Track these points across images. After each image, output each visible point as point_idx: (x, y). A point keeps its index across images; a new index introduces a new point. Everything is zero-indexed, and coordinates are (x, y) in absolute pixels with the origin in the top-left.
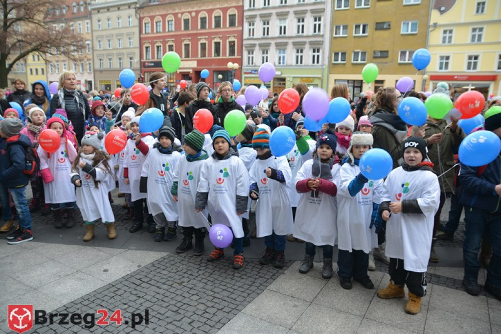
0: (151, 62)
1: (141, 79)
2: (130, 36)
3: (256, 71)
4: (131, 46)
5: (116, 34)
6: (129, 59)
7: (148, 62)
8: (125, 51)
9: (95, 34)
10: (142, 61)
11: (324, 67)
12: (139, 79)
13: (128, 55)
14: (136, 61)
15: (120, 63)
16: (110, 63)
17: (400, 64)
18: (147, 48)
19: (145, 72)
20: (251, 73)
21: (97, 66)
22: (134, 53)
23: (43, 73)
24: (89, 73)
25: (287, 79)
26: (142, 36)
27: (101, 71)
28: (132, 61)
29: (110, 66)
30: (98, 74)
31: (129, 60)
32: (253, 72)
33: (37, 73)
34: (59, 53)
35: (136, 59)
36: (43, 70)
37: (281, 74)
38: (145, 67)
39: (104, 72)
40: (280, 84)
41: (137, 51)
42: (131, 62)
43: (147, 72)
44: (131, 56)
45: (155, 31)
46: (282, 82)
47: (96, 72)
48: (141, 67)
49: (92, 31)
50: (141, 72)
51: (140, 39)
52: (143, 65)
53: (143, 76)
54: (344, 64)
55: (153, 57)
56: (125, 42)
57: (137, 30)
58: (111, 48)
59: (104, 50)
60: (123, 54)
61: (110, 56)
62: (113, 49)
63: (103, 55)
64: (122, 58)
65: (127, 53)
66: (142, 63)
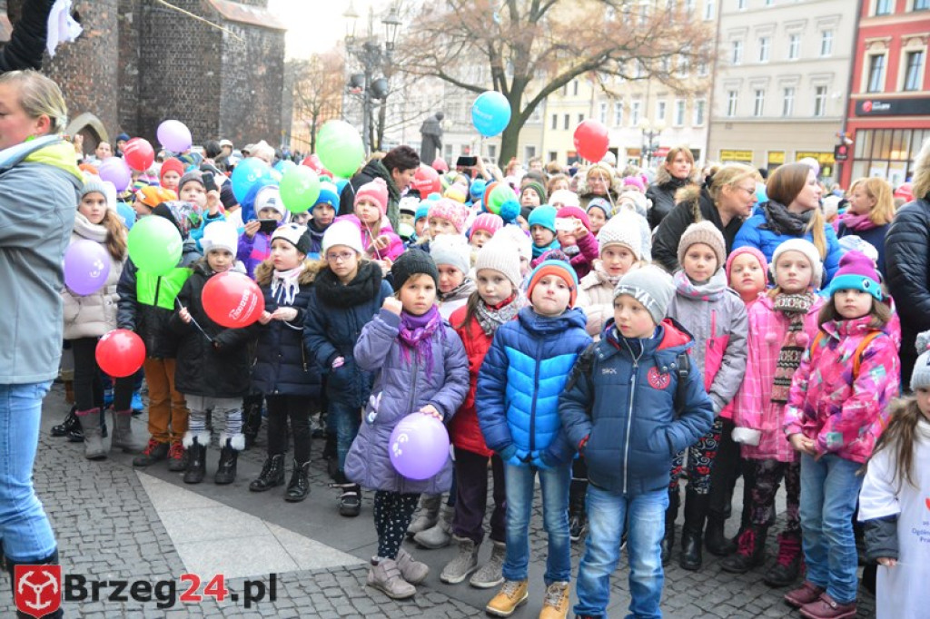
0: (883, 101)
1: (843, 150)
2: (826, 25)
4: (827, 56)
5: (785, 22)
6: (814, 91)
7: (873, 101)
8: (805, 70)
9: (727, 23)
10: (854, 96)
12: (837, 148)
13: (813, 79)
14: (834, 96)
15: (786, 102)
16: (757, 102)
18: (874, 58)
19: (857, 130)
21: (721, 112)
22: (834, 75)
26: (864, 24)
27: (729, 125)
28: (822, 96)
29: (756, 113)
30: (718, 132)
31: (813, 95)
33: (567, 127)
34: (645, 74)
35: (837, 92)
36: (581, 117)
38: (860, 114)
39: (735, 128)
41: (843, 70)
42: (818, 101)
43: (865, 129)
44: (821, 83)
45: (909, 7)
47: (714, 128)
48: (848, 114)
50: (846, 129)
51: (858, 33)
52: (855, 108)
53: (849, 142)
55: (891, 84)
56: (809, 44)
57: (850, 8)
58: (765, 61)
59: (745, 66)
60: (800, 76)
61: (762, 82)
62: (772, 64)
63: (742, 80)
64: (793, 89)
65: (810, 74)
66: (853, 106)
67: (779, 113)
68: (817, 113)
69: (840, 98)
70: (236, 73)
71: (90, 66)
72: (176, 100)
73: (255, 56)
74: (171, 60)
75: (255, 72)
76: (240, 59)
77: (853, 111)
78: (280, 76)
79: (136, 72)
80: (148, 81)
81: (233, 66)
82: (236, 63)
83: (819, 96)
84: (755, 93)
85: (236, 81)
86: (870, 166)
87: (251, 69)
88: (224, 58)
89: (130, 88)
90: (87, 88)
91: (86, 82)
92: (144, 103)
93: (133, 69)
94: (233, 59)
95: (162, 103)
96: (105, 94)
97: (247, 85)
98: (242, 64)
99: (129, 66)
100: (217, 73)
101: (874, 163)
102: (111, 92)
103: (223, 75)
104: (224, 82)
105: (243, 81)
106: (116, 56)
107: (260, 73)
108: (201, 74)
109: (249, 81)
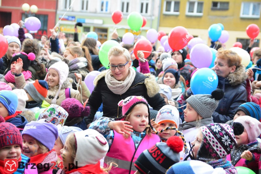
3: (73, 17)
11: (153, 18)
17: (243, 19)
20: (67, 20)
25: (109, 31)
32: (70, 19)
37: (103, 24)
40: (101, 35)
46: (104, 34)
54: (177, 16)
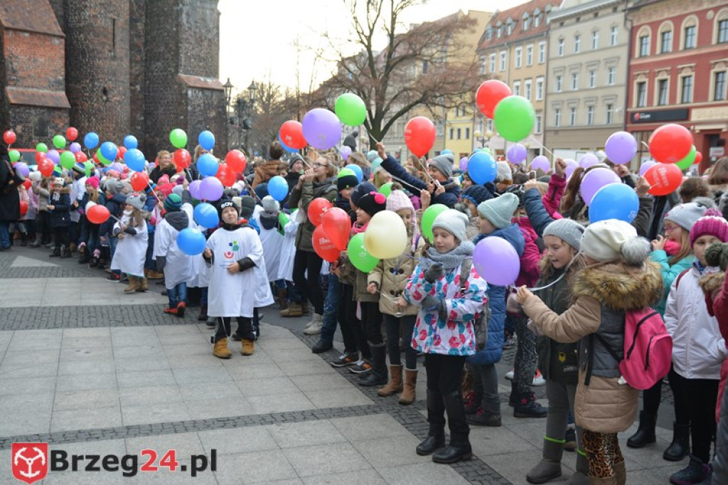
0: (646, 113)
2: (610, 65)
4: (612, 84)
5: (586, 63)
6: (606, 108)
7: (640, 112)
8: (600, 93)
9: (553, 65)
10: (629, 110)
13: (605, 100)
14: (617, 110)
15: (590, 115)
16: (573, 115)
18: (641, 84)
19: (632, 132)
21: (551, 123)
22: (616, 96)
23: (468, 137)
24: (536, 135)
26: (633, 63)
27: (556, 132)
28: (611, 111)
29: (572, 123)
30: (550, 136)
31: (605, 110)
33: (459, 137)
35: (619, 108)
36: (468, 130)
38: (634, 122)
39: (560, 133)
41: (622, 93)
42: (609, 113)
43: (637, 132)
44: (610, 102)
45: (658, 51)
47: (548, 134)
48: (626, 122)
49: (548, 60)
51: (630, 68)
52: (629, 117)
55: (650, 102)
56: (602, 77)
57: (624, 52)
58: (576, 89)
59: (564, 93)
60: (597, 98)
61: (575, 103)
62: (580, 90)
63: (563, 101)
64: (594, 107)
65: (603, 96)
66: (629, 115)
67: (586, 122)
68: (608, 122)
69: (621, 111)
70: (197, 116)
71: (113, 117)
72: (164, 133)
73: (208, 106)
74: (161, 110)
75: (208, 115)
76: (199, 108)
77: (629, 120)
78: (224, 117)
79: (142, 118)
80: (149, 123)
81: (195, 113)
82: (196, 110)
83: (609, 111)
84: (571, 111)
85: (196, 121)
86: (641, 156)
87: (206, 113)
88: (189, 108)
89: (139, 128)
90: (111, 129)
91: (111, 126)
92: (147, 135)
93: (140, 116)
94: (195, 108)
95: (156, 135)
96: (122, 132)
97: (204, 123)
98: (200, 111)
99: (139, 115)
100: (185, 117)
101: (643, 154)
102: (125, 130)
103: (189, 118)
104: (189, 122)
105: (201, 121)
106: (129, 110)
107: (212, 115)
108: (177, 118)
109: (205, 120)
